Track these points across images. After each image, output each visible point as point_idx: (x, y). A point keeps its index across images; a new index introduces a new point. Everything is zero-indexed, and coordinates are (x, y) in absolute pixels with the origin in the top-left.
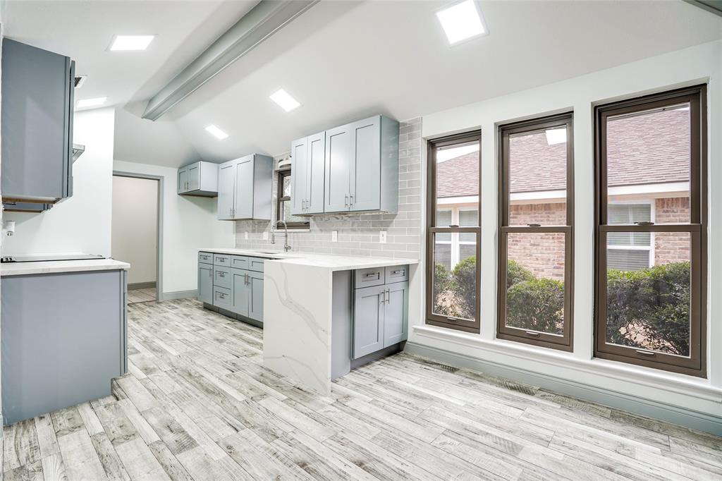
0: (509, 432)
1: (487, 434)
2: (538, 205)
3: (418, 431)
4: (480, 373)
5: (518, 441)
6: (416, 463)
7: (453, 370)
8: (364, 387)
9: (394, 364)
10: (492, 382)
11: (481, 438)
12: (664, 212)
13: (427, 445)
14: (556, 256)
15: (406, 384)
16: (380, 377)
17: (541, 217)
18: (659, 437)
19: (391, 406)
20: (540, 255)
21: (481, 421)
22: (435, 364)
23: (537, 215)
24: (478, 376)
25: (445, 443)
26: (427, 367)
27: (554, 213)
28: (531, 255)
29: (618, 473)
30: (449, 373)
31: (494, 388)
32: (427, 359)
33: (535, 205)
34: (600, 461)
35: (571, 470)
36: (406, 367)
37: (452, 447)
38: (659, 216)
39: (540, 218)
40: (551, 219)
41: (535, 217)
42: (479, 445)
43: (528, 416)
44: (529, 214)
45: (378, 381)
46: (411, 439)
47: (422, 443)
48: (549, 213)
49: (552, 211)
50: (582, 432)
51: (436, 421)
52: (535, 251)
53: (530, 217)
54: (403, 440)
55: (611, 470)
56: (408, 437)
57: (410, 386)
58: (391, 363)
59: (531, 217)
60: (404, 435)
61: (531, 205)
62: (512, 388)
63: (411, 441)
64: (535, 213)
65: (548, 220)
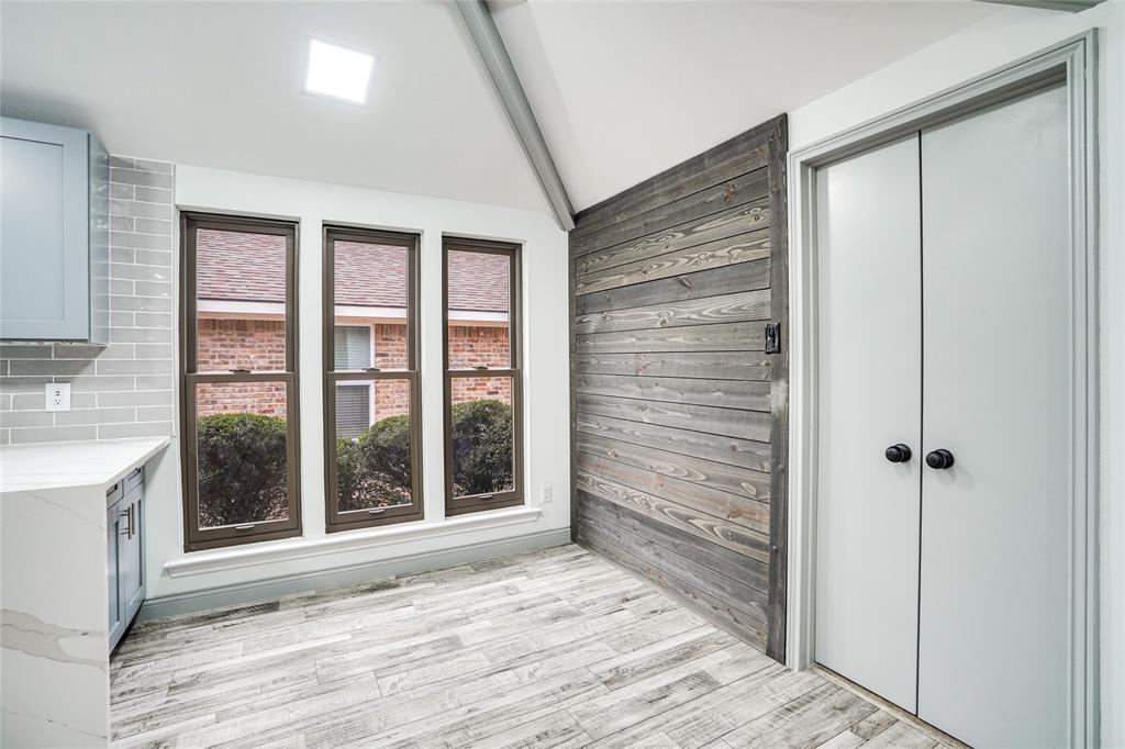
0: (429, 631)
1: (415, 646)
2: (226, 321)
3: (348, 698)
4: (313, 593)
5: (448, 633)
6: (399, 723)
7: (272, 607)
8: (163, 712)
9: (155, 649)
10: (343, 595)
11: (416, 654)
12: (383, 339)
13: (380, 701)
14: (256, 400)
15: (233, 662)
16: (169, 680)
17: (231, 340)
18: (515, 568)
19: (263, 700)
20: (230, 401)
21: (393, 640)
22: (228, 613)
23: (224, 336)
24: (313, 597)
25: (394, 684)
26: (227, 623)
27: (252, 335)
28: (214, 402)
29: (528, 608)
30: (269, 615)
31: (351, 601)
32: (206, 612)
33: (220, 321)
34: (510, 608)
35: (507, 627)
36: (188, 642)
37: (406, 682)
38: (380, 344)
39: (229, 342)
40: (246, 344)
41: (222, 340)
42: (426, 660)
43: (422, 607)
44: (211, 335)
45: (170, 689)
46: (356, 709)
47: (373, 703)
48: (244, 335)
49: (248, 333)
50: (475, 594)
51: (351, 673)
52: (222, 395)
53: (211, 340)
54: (348, 718)
55: (522, 609)
56: (348, 711)
57: (242, 660)
58: (147, 652)
59: (216, 340)
60: (341, 713)
61: (214, 320)
62: (372, 590)
63: (360, 711)
64: (220, 334)
65: (243, 346)
